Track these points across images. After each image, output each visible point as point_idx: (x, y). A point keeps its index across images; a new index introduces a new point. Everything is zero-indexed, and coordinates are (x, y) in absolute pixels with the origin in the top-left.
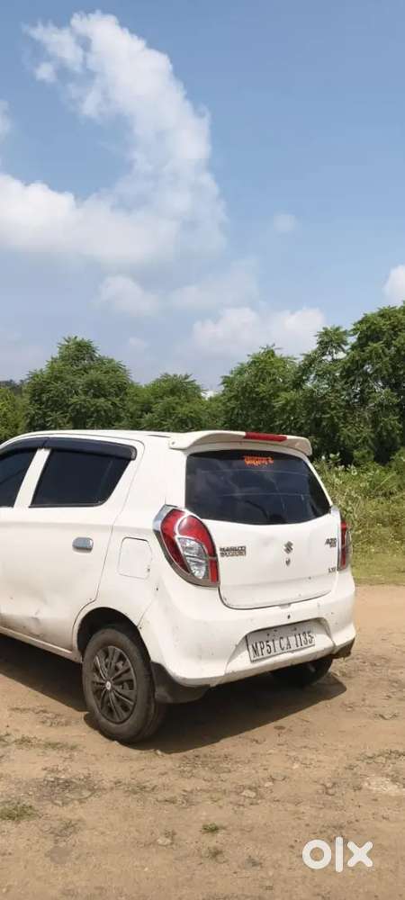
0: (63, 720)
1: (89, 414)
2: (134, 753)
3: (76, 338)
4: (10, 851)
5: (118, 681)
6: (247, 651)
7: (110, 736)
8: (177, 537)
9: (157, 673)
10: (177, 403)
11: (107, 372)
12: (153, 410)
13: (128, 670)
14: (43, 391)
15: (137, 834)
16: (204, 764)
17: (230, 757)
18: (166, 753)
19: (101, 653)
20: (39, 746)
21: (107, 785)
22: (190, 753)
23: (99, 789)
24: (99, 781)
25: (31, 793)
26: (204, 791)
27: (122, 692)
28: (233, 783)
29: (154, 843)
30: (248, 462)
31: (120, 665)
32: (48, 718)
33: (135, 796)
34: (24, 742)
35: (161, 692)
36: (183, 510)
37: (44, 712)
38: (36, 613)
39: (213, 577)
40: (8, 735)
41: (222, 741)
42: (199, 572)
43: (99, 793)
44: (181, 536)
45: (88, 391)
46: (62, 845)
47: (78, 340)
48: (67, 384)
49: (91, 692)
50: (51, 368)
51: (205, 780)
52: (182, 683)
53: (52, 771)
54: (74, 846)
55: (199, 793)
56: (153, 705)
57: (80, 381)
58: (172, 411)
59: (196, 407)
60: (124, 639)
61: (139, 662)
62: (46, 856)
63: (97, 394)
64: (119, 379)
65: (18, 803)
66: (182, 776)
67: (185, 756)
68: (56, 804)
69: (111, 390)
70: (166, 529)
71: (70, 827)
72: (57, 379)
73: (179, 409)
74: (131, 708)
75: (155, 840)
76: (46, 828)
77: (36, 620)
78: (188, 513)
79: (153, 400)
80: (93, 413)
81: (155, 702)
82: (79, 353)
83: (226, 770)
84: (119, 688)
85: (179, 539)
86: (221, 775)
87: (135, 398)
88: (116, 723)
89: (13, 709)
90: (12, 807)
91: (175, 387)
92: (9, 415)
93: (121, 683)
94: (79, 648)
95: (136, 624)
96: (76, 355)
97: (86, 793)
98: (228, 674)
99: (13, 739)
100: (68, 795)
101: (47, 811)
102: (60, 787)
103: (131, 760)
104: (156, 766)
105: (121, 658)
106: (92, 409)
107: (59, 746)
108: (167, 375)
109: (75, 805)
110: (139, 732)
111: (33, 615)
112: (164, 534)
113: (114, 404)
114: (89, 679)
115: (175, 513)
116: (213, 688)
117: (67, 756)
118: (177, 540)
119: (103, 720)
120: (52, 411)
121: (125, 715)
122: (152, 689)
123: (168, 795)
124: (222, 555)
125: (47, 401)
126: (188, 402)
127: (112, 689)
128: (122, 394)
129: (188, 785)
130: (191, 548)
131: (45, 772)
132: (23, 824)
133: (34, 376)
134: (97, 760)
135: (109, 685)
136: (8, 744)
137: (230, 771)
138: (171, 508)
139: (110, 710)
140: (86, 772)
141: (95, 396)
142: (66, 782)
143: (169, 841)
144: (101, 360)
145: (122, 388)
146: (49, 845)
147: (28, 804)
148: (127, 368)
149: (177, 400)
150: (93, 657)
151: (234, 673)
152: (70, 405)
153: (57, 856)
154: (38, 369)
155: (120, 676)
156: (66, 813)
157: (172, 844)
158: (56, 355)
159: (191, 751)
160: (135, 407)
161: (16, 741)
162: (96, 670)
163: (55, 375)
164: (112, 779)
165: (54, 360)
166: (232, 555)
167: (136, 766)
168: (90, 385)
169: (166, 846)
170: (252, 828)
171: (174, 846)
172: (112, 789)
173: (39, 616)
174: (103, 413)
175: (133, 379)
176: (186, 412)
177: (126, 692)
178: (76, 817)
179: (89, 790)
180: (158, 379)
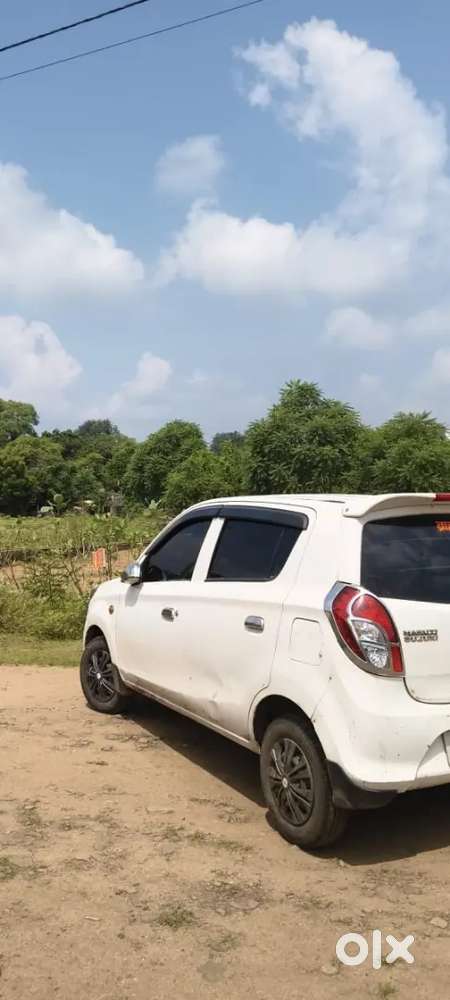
0: (242, 816)
1: (315, 464)
2: (315, 861)
3: (299, 381)
4: (162, 960)
5: (295, 778)
6: (444, 753)
7: (290, 839)
8: (351, 619)
9: (334, 773)
10: (414, 447)
11: (333, 417)
12: (387, 455)
13: (304, 768)
14: (265, 442)
15: (300, 956)
16: (392, 881)
17: (424, 876)
18: (349, 863)
19: (277, 744)
20: (213, 844)
21: (275, 895)
22: (377, 867)
23: (268, 900)
24: (270, 890)
25: (194, 898)
26: (387, 913)
27: (299, 790)
28: (423, 907)
29: (318, 970)
30: (442, 529)
31: (296, 760)
32: (227, 812)
33: (306, 912)
34: (198, 838)
35: (338, 794)
36: (359, 588)
37: (226, 805)
38: (214, 697)
39: (396, 666)
40: (182, 829)
41: (419, 855)
42: (380, 660)
43: (267, 905)
44: (355, 618)
45: (312, 440)
46: (217, 960)
47: (301, 384)
48: (290, 433)
49: (269, 790)
50: (273, 416)
51: (389, 900)
52: (361, 786)
53: (221, 874)
54: (229, 963)
55: (380, 916)
56: (332, 809)
57: (304, 429)
58: (408, 456)
59: (438, 450)
60: (298, 731)
61: (316, 760)
62: (198, 970)
63: (323, 441)
64: (348, 423)
65: (179, 908)
66: (364, 894)
67: (371, 870)
68: (219, 913)
69: (339, 436)
70: (338, 609)
71: (229, 941)
72: (278, 428)
73: (417, 453)
74: (309, 811)
75: (320, 967)
76: (203, 939)
77: (214, 703)
78: (363, 591)
79: (387, 446)
80: (319, 462)
81: (333, 805)
82: (303, 397)
83: (417, 891)
84: (295, 787)
85: (353, 621)
86: (411, 896)
87: (365, 444)
88: (295, 825)
89: (192, 800)
90: (172, 911)
91: (411, 428)
92: (232, 469)
93: (298, 781)
94: (257, 739)
95: (310, 716)
96: (298, 401)
97: (252, 903)
98: (420, 779)
99: (186, 834)
100: (232, 903)
101: (208, 920)
102: (227, 894)
103: (309, 868)
104: (337, 878)
105: (297, 753)
106: (318, 459)
107: (233, 846)
108: (401, 415)
109: (239, 916)
110: (319, 838)
111: (211, 699)
112: (336, 615)
113: (341, 451)
114: (266, 773)
115: (347, 591)
116: (401, 794)
117: (240, 858)
118: (350, 623)
119: (282, 821)
120: (276, 462)
121: (304, 817)
122: (329, 791)
123: (343, 914)
124: (407, 640)
125: (270, 452)
126: (428, 444)
127: (289, 786)
128: (351, 439)
129: (369, 904)
130: (370, 632)
131: (214, 874)
132: (181, 931)
133: (256, 426)
134: (272, 865)
135: (285, 782)
136: (180, 840)
137: (421, 893)
138: (345, 585)
139: (288, 810)
140: (256, 879)
141: (321, 444)
142: (233, 888)
143: (334, 970)
144: (326, 404)
145: (350, 432)
146: (203, 959)
147: (189, 910)
148: (355, 410)
149: (415, 443)
150: (269, 750)
151: (426, 778)
152: (294, 456)
153: (209, 972)
154: (259, 419)
155: (296, 773)
156: (226, 924)
157: (338, 973)
158: (278, 403)
159: (379, 864)
160: (365, 454)
161: (188, 837)
162: (273, 764)
163: (277, 424)
164: (284, 890)
165: (276, 408)
166: (420, 641)
167: (314, 876)
168: (314, 432)
169: (331, 975)
170: (436, 966)
171: (339, 976)
172: (282, 901)
173: (215, 700)
174: (329, 462)
175: (362, 423)
176: (426, 456)
177: (303, 791)
178: (238, 931)
179: (256, 900)
180: (391, 421)
